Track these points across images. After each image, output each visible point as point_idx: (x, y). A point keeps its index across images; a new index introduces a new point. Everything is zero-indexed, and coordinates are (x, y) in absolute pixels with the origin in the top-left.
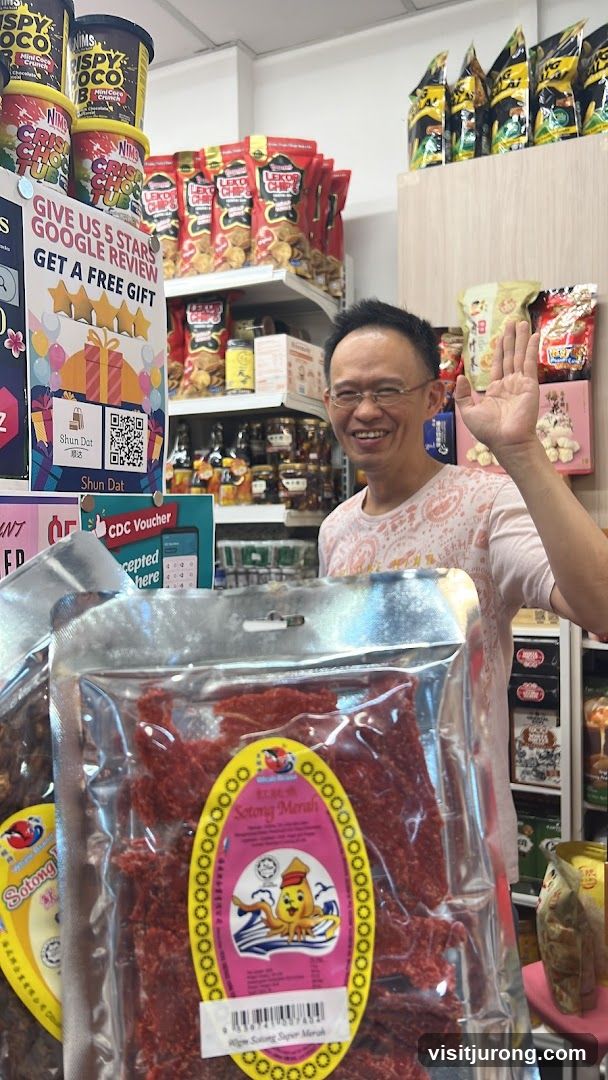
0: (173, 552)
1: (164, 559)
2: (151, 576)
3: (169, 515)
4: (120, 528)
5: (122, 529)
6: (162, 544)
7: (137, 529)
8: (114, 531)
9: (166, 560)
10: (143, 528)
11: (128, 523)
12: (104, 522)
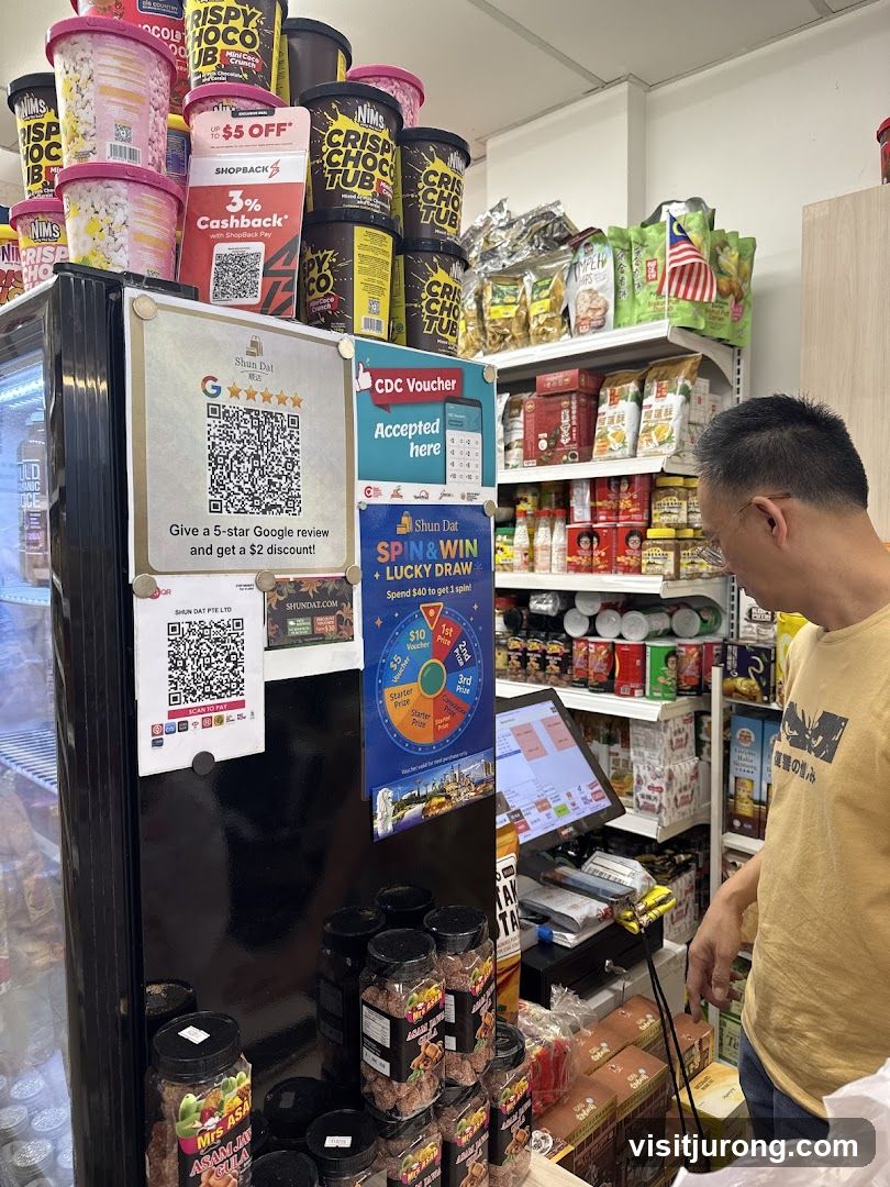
0: (459, 425)
1: (448, 431)
2: (430, 446)
3: (454, 382)
4: (389, 384)
5: (392, 386)
6: (445, 414)
7: (411, 389)
8: (382, 386)
9: (450, 434)
10: (419, 390)
11: (400, 380)
12: (368, 374)
